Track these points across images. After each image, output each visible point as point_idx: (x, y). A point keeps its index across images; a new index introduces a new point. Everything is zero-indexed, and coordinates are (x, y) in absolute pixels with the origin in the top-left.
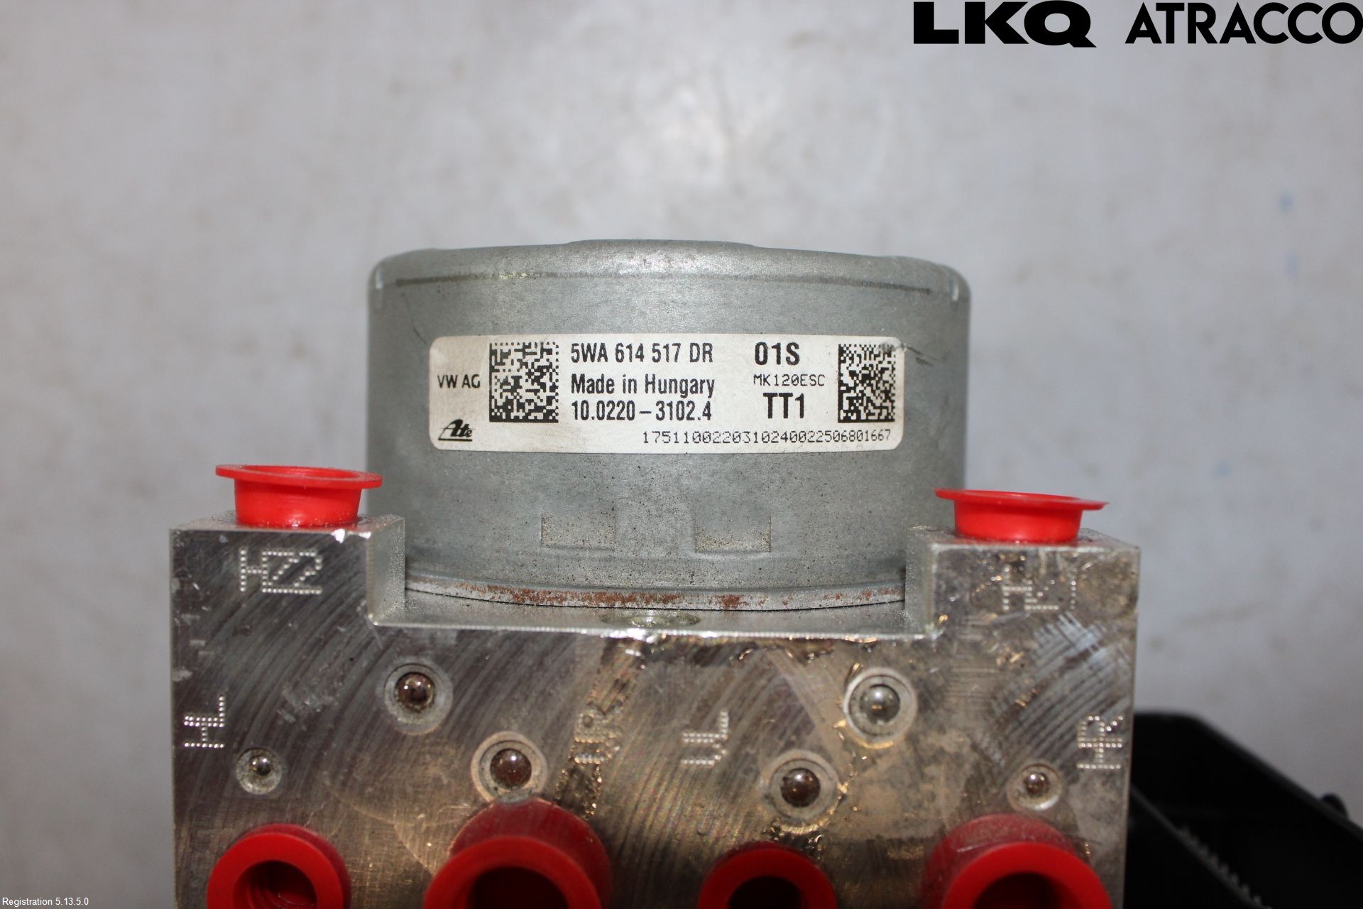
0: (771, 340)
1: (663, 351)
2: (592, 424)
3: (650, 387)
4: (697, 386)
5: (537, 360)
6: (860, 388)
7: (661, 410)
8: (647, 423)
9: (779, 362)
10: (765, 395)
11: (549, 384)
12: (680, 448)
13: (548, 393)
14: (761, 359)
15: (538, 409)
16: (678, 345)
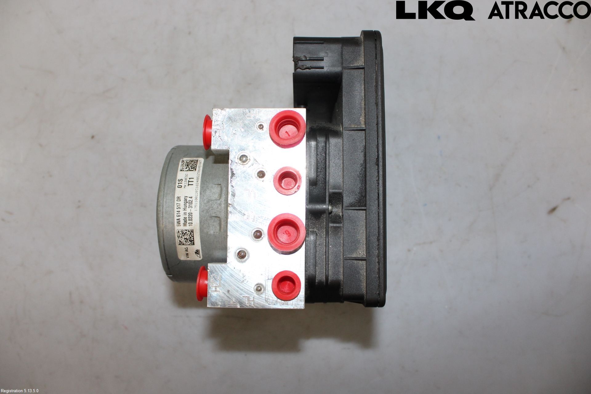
0: (177, 185)
1: (178, 207)
2: (193, 222)
3: (185, 209)
4: (186, 200)
5: (181, 234)
6: (189, 167)
7: (190, 207)
8: (193, 210)
9: (182, 183)
10: (188, 186)
11: (185, 231)
12: (198, 203)
13: (187, 231)
14: (181, 187)
15: (191, 234)
16: (177, 204)
